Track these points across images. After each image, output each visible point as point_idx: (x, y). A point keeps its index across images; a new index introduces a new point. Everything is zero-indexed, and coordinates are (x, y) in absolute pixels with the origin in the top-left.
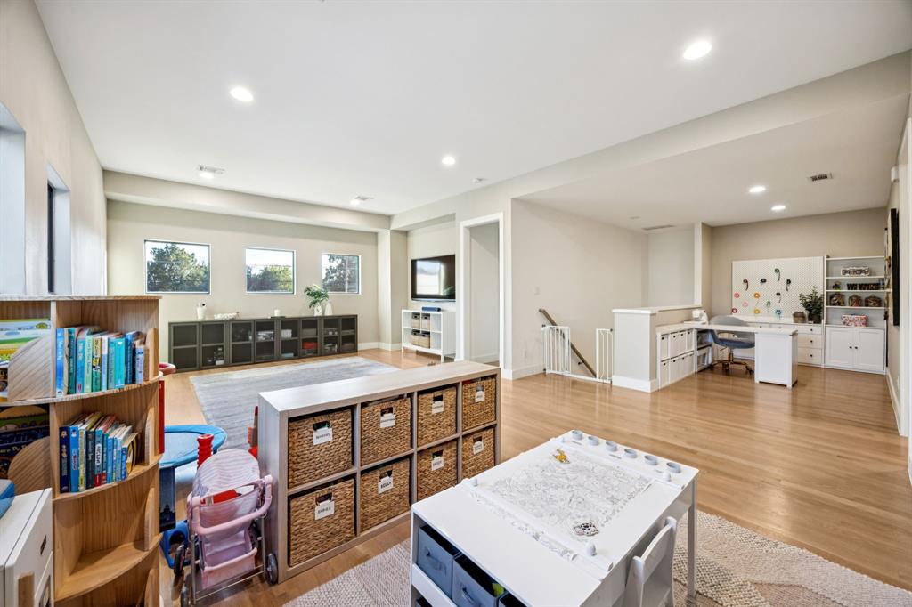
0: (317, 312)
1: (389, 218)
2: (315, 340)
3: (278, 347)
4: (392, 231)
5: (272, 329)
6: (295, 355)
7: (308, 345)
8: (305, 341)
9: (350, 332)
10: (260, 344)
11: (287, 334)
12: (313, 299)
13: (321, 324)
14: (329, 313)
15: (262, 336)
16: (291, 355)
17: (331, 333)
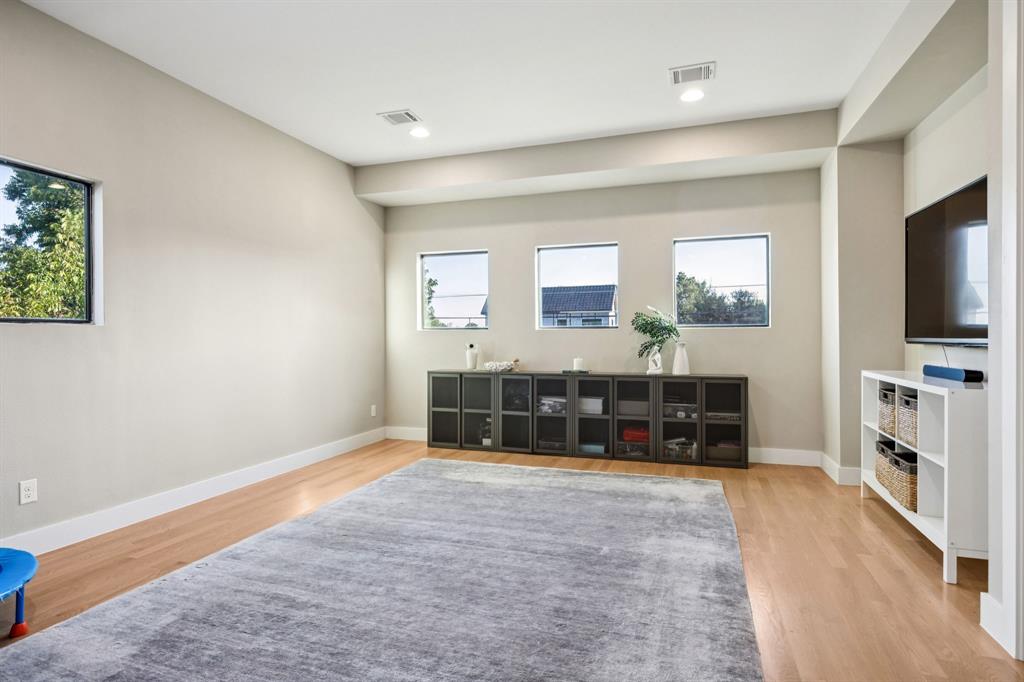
0: (654, 366)
1: (834, 113)
2: (644, 425)
3: (572, 431)
4: (842, 147)
5: (563, 394)
6: (607, 451)
7: (629, 433)
8: (624, 425)
9: (727, 417)
10: (543, 420)
11: (593, 406)
12: (647, 338)
13: (656, 393)
14: (680, 368)
15: (549, 404)
16: (600, 449)
17: (681, 415)
